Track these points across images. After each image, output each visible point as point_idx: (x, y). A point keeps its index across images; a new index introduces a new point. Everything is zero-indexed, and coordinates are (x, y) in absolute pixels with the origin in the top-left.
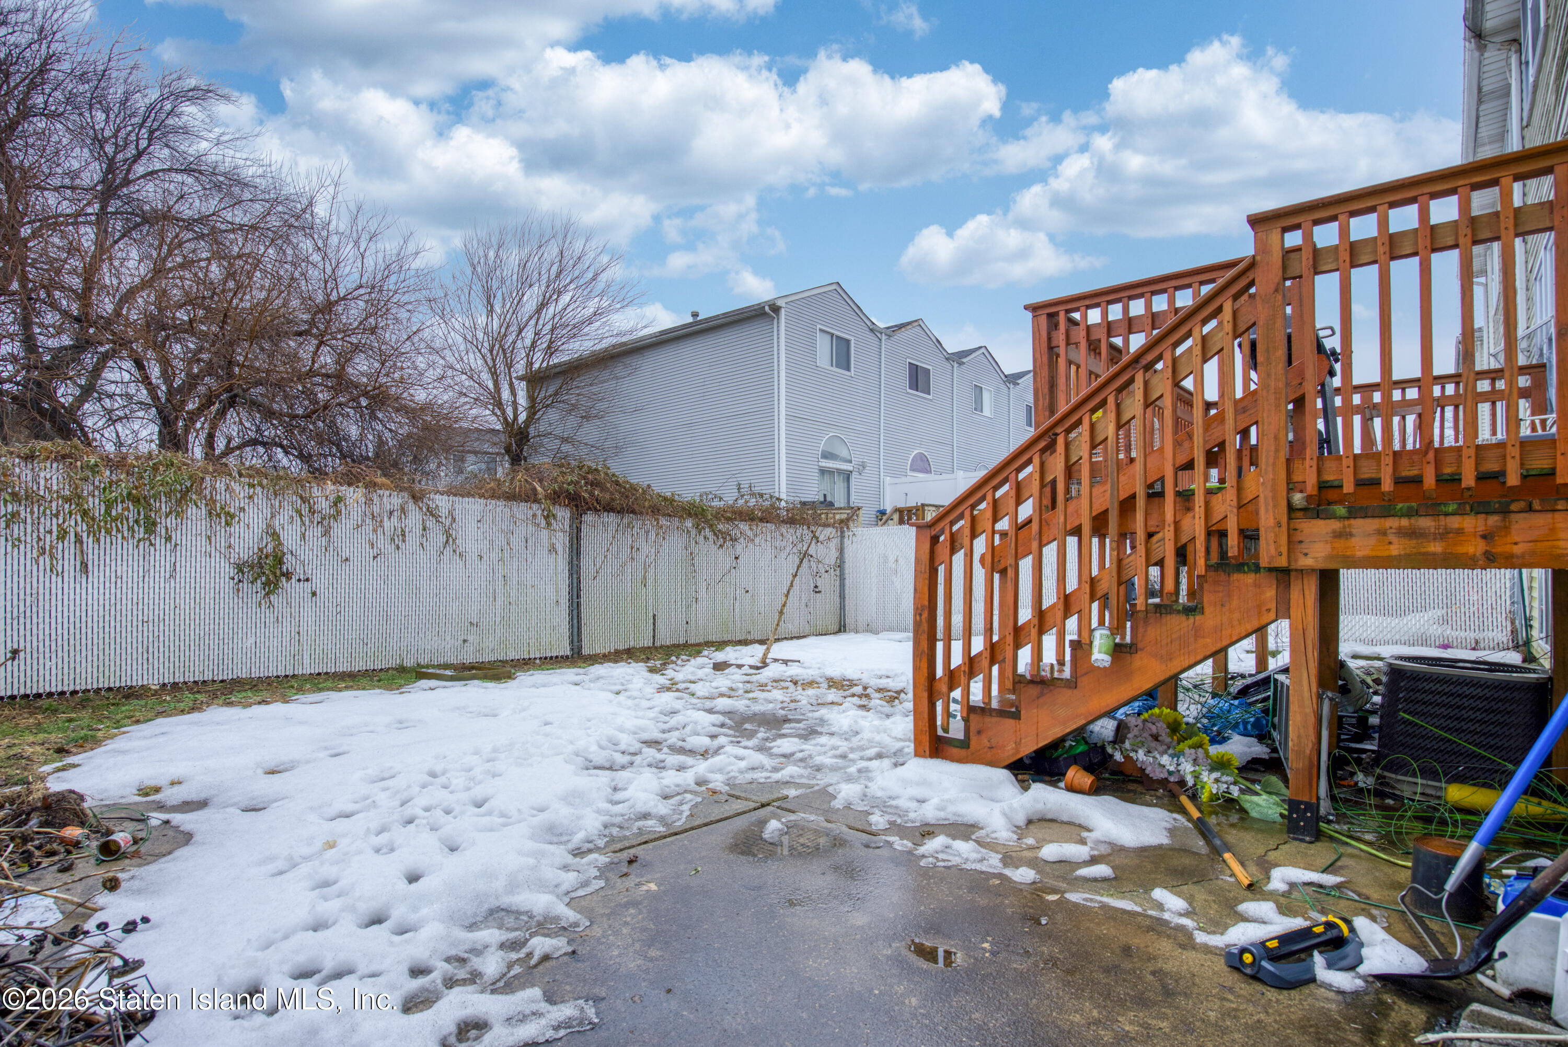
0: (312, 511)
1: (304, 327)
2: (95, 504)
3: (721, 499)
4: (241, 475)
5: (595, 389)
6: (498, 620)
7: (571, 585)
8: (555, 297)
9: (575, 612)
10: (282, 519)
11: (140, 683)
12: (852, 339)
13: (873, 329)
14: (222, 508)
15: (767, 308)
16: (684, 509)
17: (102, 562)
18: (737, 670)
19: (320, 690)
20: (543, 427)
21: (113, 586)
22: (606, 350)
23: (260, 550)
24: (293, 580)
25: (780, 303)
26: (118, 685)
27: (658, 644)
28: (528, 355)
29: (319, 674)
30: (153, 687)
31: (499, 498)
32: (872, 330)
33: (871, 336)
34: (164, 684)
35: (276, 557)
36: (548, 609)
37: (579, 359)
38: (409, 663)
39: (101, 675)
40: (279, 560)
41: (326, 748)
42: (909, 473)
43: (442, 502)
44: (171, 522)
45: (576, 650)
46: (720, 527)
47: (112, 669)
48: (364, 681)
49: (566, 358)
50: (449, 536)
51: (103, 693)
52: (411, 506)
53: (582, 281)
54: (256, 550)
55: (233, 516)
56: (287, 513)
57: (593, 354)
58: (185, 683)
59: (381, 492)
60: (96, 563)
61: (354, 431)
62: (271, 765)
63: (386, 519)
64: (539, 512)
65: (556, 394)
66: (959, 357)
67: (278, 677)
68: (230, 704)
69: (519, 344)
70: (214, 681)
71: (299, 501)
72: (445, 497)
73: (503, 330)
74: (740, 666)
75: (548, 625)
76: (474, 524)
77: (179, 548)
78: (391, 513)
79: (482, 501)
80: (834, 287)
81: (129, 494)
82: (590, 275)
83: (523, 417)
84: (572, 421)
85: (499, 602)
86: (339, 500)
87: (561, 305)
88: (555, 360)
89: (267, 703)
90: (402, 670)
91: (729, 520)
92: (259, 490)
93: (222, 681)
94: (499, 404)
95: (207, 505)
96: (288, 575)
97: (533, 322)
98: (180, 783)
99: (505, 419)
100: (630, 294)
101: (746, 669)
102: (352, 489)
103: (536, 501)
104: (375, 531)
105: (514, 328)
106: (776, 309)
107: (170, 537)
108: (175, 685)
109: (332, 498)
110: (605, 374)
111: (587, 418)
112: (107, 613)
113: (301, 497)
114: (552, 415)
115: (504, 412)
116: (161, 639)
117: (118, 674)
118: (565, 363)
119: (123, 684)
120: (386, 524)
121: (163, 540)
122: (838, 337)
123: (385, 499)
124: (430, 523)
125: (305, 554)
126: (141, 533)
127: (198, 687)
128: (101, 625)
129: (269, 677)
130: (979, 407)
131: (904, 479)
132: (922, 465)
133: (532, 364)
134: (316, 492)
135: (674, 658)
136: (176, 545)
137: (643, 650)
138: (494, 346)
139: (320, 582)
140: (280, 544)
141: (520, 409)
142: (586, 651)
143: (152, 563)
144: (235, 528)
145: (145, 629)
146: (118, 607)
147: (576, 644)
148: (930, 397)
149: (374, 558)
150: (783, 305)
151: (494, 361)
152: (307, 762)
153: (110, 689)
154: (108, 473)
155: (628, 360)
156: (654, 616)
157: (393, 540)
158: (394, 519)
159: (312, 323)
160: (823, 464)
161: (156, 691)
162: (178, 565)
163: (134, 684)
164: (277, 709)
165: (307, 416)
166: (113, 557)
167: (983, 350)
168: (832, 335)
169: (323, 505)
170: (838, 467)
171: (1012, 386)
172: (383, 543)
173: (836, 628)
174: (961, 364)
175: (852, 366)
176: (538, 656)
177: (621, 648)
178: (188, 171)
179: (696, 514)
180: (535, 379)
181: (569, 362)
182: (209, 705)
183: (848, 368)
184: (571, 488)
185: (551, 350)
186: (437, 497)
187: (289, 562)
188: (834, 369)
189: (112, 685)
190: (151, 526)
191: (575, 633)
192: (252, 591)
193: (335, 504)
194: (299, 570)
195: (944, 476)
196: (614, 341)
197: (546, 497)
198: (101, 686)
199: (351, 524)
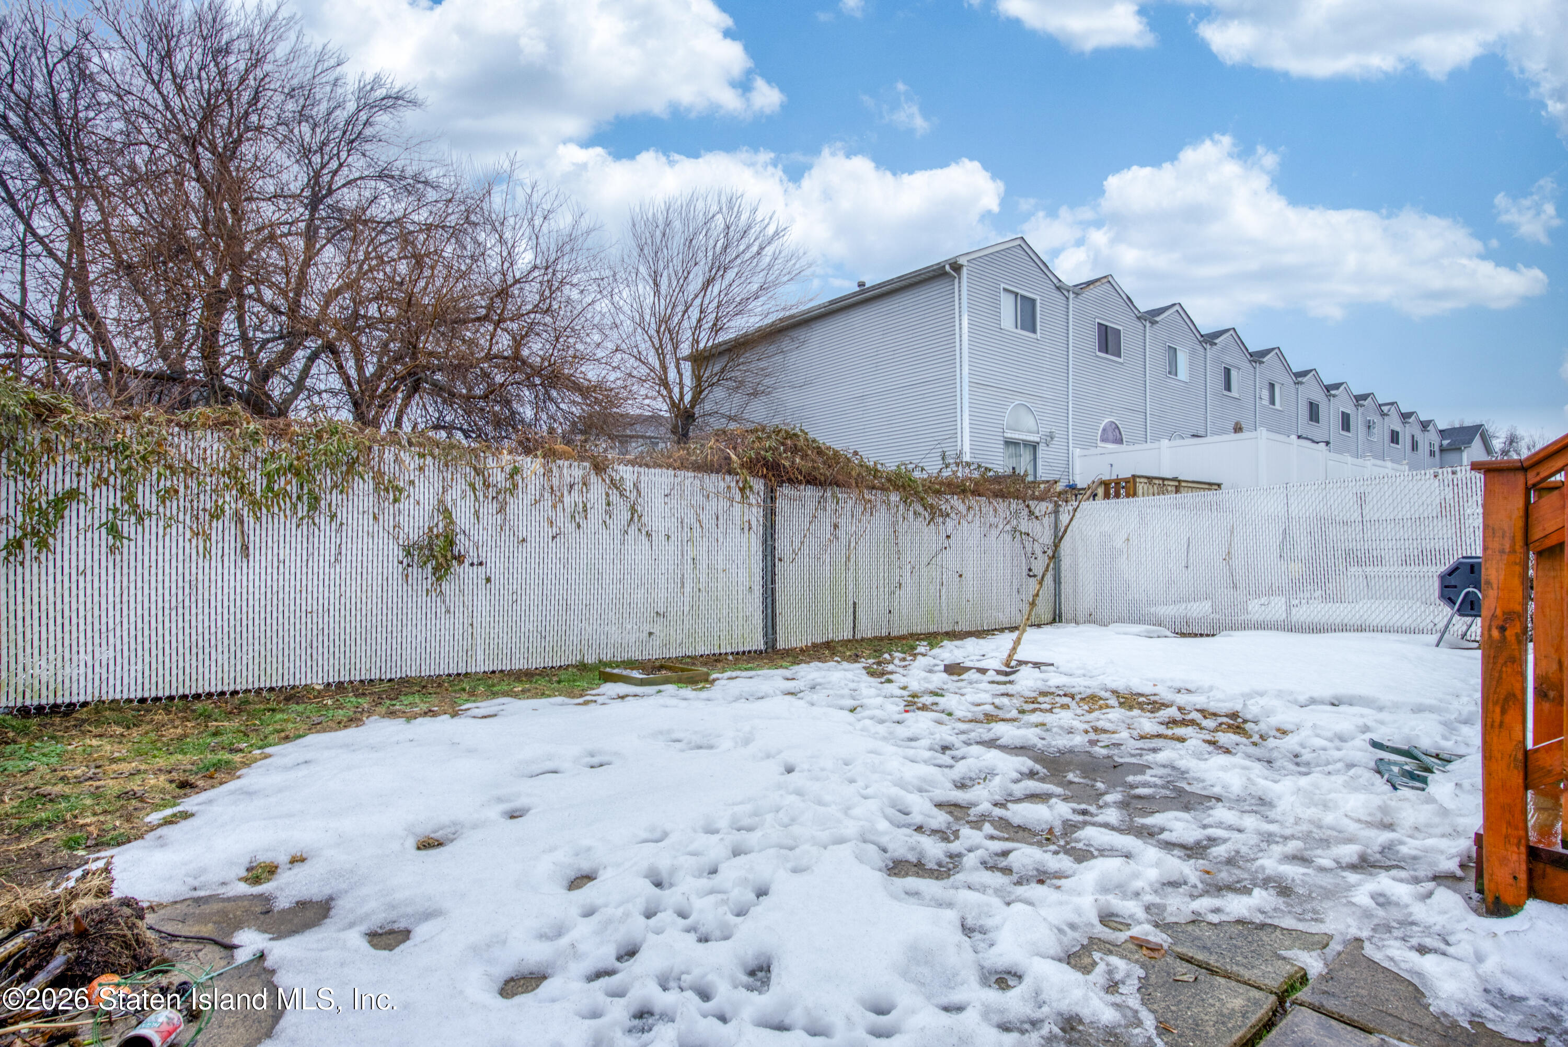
0: (487, 485)
1: (483, 312)
2: (256, 480)
3: (923, 469)
4: (410, 444)
5: (762, 364)
6: (686, 609)
7: (765, 569)
8: (721, 273)
9: (769, 600)
10: (454, 494)
11: (303, 683)
12: (1038, 298)
13: (1060, 288)
14: (390, 481)
15: (947, 268)
16: (889, 480)
17: (264, 544)
18: (977, 676)
19: (495, 695)
20: (708, 406)
21: (275, 571)
22: (773, 324)
23: (431, 529)
24: (466, 564)
25: (963, 261)
26: (280, 684)
27: (858, 636)
28: (693, 334)
29: (493, 672)
30: (318, 687)
31: (687, 469)
32: (1058, 288)
33: (1057, 294)
34: (329, 684)
35: (446, 537)
36: (740, 597)
37: (745, 335)
38: (590, 659)
39: (262, 673)
40: (451, 543)
41: (499, 800)
42: (1100, 444)
43: (627, 473)
44: (335, 497)
45: (770, 644)
46: (930, 501)
47: (274, 666)
48: (542, 682)
49: (732, 336)
50: (633, 510)
51: (264, 693)
52: (593, 478)
53: (748, 255)
54: (426, 531)
55: (401, 491)
56: (458, 488)
57: (759, 330)
58: (351, 682)
59: (560, 462)
60: (257, 546)
61: (528, 413)
62: (425, 830)
63: (566, 493)
64: (733, 484)
65: (723, 371)
66: (1152, 316)
67: (449, 675)
68: (392, 714)
69: (685, 324)
70: (381, 680)
71: (473, 473)
72: (630, 468)
73: (669, 311)
74: (983, 671)
75: (740, 615)
76: (661, 500)
77: (344, 527)
78: (571, 486)
79: (671, 472)
80: (1018, 242)
81: (291, 465)
82: (755, 249)
83: (688, 398)
84: (738, 399)
85: (687, 589)
86: (515, 471)
87: (726, 282)
88: (722, 337)
89: (434, 714)
90: (583, 667)
91: (938, 492)
92: (429, 460)
93: (390, 680)
94: (664, 383)
95: (373, 478)
96: (460, 559)
97: (698, 301)
98: (303, 860)
99: (671, 398)
100: (797, 266)
101: (991, 675)
102: (529, 459)
103: (729, 472)
104: (554, 506)
105: (680, 308)
106: (957, 268)
107: (335, 515)
108: (340, 684)
109: (508, 469)
110: (772, 348)
111: (755, 394)
112: (269, 603)
113: (475, 469)
114: (719, 393)
115: (670, 391)
116: (326, 632)
117: (280, 671)
118: (730, 341)
119: (286, 684)
120: (567, 499)
121: (328, 519)
122: (1023, 297)
123: (565, 471)
124: (615, 497)
125: (478, 534)
126: (302, 510)
127: (363, 687)
128: (263, 616)
129: (440, 675)
130: (1173, 370)
131: (1093, 451)
132: (1114, 435)
133: (698, 342)
134: (491, 463)
135: (887, 656)
136: (341, 524)
137: (845, 643)
138: (660, 327)
139: (495, 566)
140: (452, 522)
141: (686, 389)
142: (781, 645)
143: (316, 545)
144: (404, 505)
145: (309, 621)
146: (281, 596)
147: (770, 636)
148: (1121, 360)
149: (553, 538)
150: (965, 263)
151: (661, 340)
152: (475, 826)
153: (272, 689)
154: (271, 442)
155: (794, 333)
156: (855, 603)
157: (573, 517)
158: (575, 493)
159: (490, 307)
160: (1009, 435)
161: (319, 692)
162: (344, 547)
163: (297, 683)
164: (443, 725)
165: (485, 397)
166: (276, 538)
167: (1177, 308)
168: (1016, 294)
169: (499, 478)
170: (1024, 438)
171: (1208, 347)
172: (561, 519)
173: (1049, 617)
174: (1153, 323)
175: (1038, 327)
176: (729, 650)
177: (819, 641)
178: (381, 176)
179: (903, 487)
180: (700, 359)
181: (736, 339)
182: (370, 713)
183: (1034, 331)
184: (769, 455)
185: (716, 328)
186: (621, 467)
187: (462, 544)
188: (1019, 331)
189: (274, 685)
190: (314, 502)
191: (770, 624)
192: (422, 576)
193: (512, 476)
194: (472, 556)
195: (1137, 447)
196: (781, 315)
197: (742, 466)
198: (262, 685)
199: (528, 499)
